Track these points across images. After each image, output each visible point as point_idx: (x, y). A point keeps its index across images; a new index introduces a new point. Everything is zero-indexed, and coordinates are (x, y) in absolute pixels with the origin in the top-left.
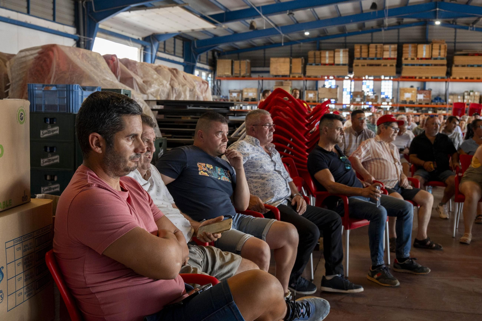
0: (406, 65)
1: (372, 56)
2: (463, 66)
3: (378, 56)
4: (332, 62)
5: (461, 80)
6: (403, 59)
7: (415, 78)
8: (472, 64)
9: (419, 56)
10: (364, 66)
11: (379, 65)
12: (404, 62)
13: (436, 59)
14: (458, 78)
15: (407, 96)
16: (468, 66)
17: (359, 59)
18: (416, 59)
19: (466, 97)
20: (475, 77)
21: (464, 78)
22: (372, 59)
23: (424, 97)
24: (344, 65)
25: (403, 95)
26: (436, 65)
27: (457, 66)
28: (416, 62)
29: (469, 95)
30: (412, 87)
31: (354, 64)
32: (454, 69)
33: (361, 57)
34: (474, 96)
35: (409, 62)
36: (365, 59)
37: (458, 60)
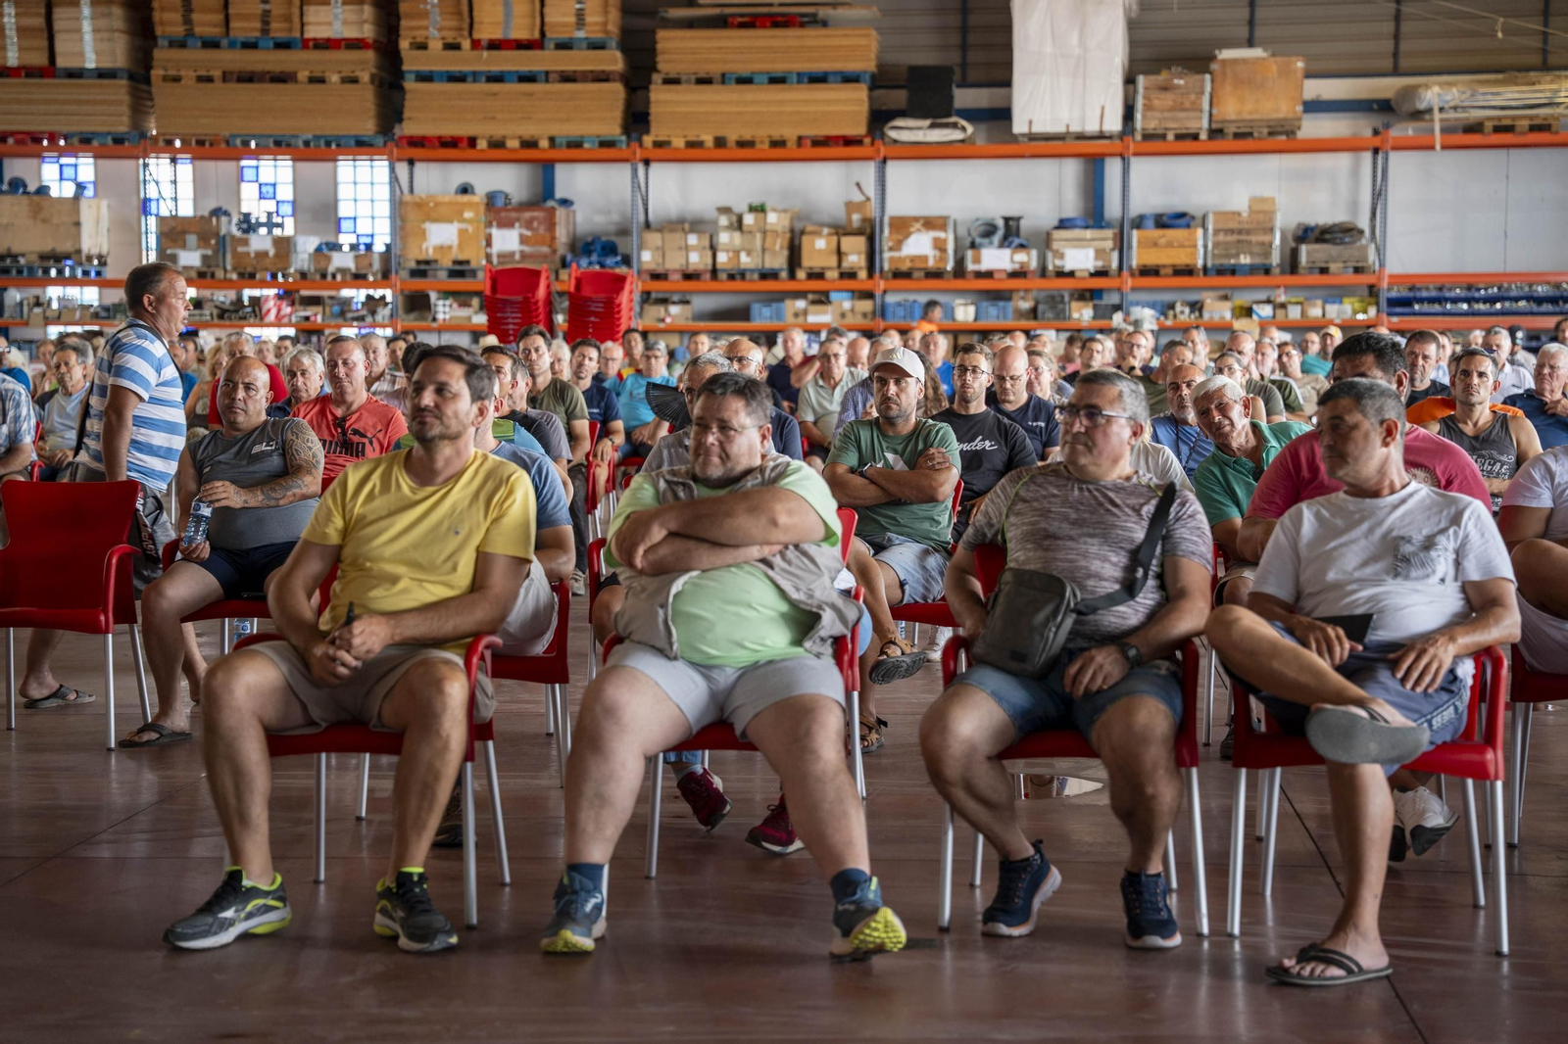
0: (425, 77)
1: (245, 27)
2: (704, 81)
3: (278, 30)
4: (40, 59)
5: (694, 152)
6: (404, 44)
7: (472, 142)
8: (744, 70)
9: (485, 33)
10: (209, 79)
11: (282, 78)
12: (412, 62)
13: (564, 46)
14: (679, 143)
15: (441, 237)
16: (724, 79)
17: (180, 44)
18: (466, 44)
19: (724, 238)
20: (762, 133)
21: (708, 139)
22: (250, 45)
23: (523, 240)
24: (102, 74)
25: (423, 235)
26: (567, 78)
27: (670, 81)
28: (467, 60)
29: (739, 225)
30: (465, 190)
31: (156, 73)
32: (660, 97)
33: (190, 33)
34: (764, 232)
35: (436, 59)
36: (211, 44)
37: (676, 48)
